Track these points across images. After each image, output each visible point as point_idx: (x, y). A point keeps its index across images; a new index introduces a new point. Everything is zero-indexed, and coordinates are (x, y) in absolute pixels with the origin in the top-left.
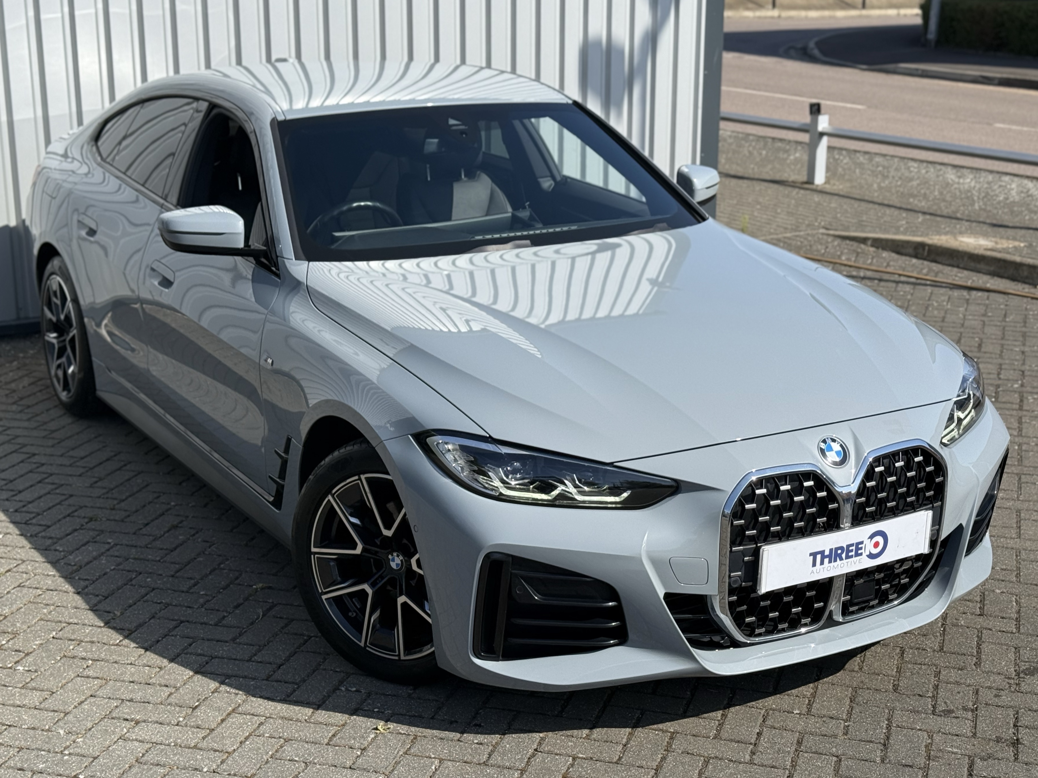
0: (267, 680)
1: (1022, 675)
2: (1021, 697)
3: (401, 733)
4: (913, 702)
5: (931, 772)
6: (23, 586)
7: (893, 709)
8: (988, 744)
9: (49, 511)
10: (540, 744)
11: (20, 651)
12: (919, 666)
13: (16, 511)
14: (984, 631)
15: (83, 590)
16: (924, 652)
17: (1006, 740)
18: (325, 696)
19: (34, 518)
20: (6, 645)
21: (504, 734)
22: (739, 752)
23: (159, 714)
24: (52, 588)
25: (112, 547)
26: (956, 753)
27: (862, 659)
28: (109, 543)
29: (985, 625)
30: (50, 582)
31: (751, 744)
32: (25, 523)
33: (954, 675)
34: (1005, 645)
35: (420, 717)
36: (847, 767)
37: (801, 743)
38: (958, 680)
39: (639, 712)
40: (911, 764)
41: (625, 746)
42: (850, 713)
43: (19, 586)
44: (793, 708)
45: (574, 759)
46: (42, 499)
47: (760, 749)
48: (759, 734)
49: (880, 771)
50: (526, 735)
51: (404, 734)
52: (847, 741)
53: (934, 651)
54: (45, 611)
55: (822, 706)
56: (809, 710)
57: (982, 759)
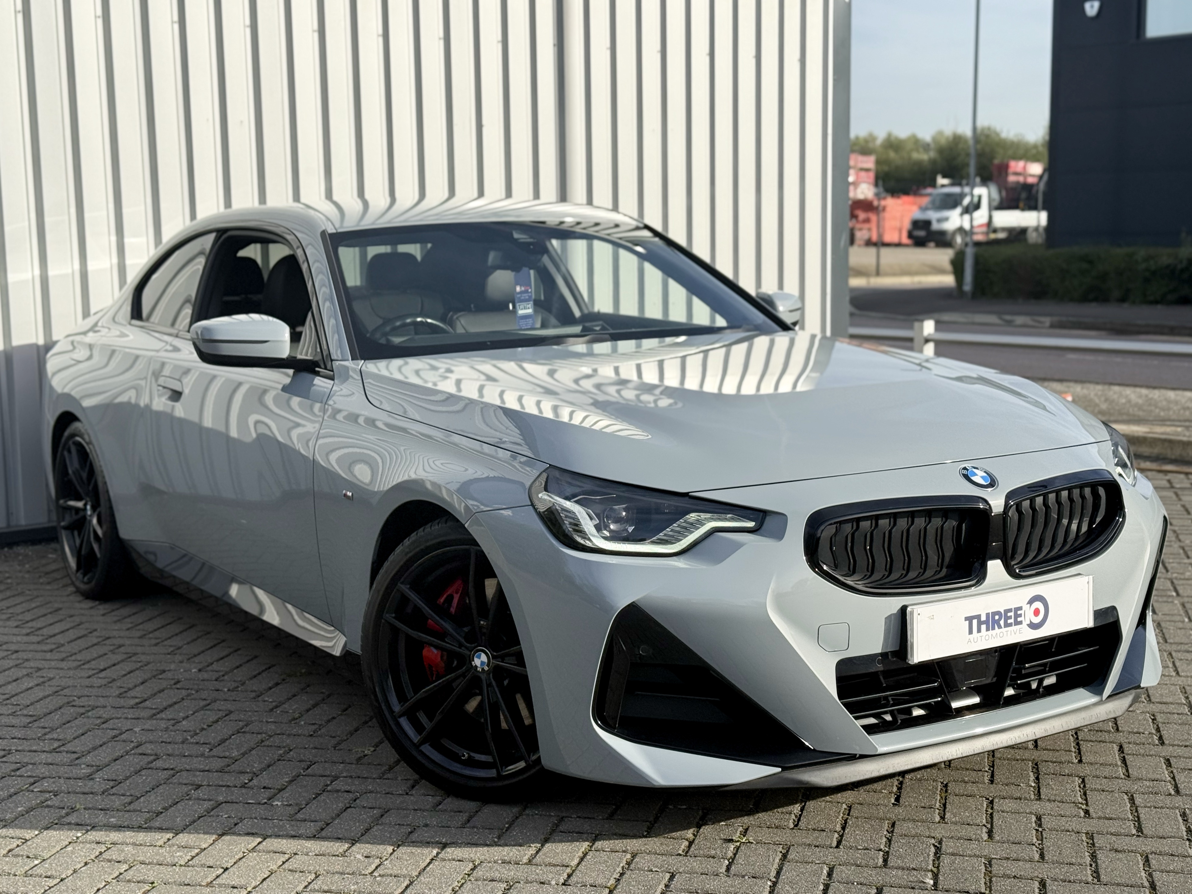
6: (244, 732)
9: (239, 669)
11: (270, 789)
13: (200, 670)
15: (314, 732)
19: (223, 676)
20: (251, 784)
23: (466, 835)
24: (278, 732)
25: (329, 696)
28: (322, 693)
30: (273, 727)
32: (216, 680)
43: (239, 732)
46: (226, 659)
54: (281, 752)
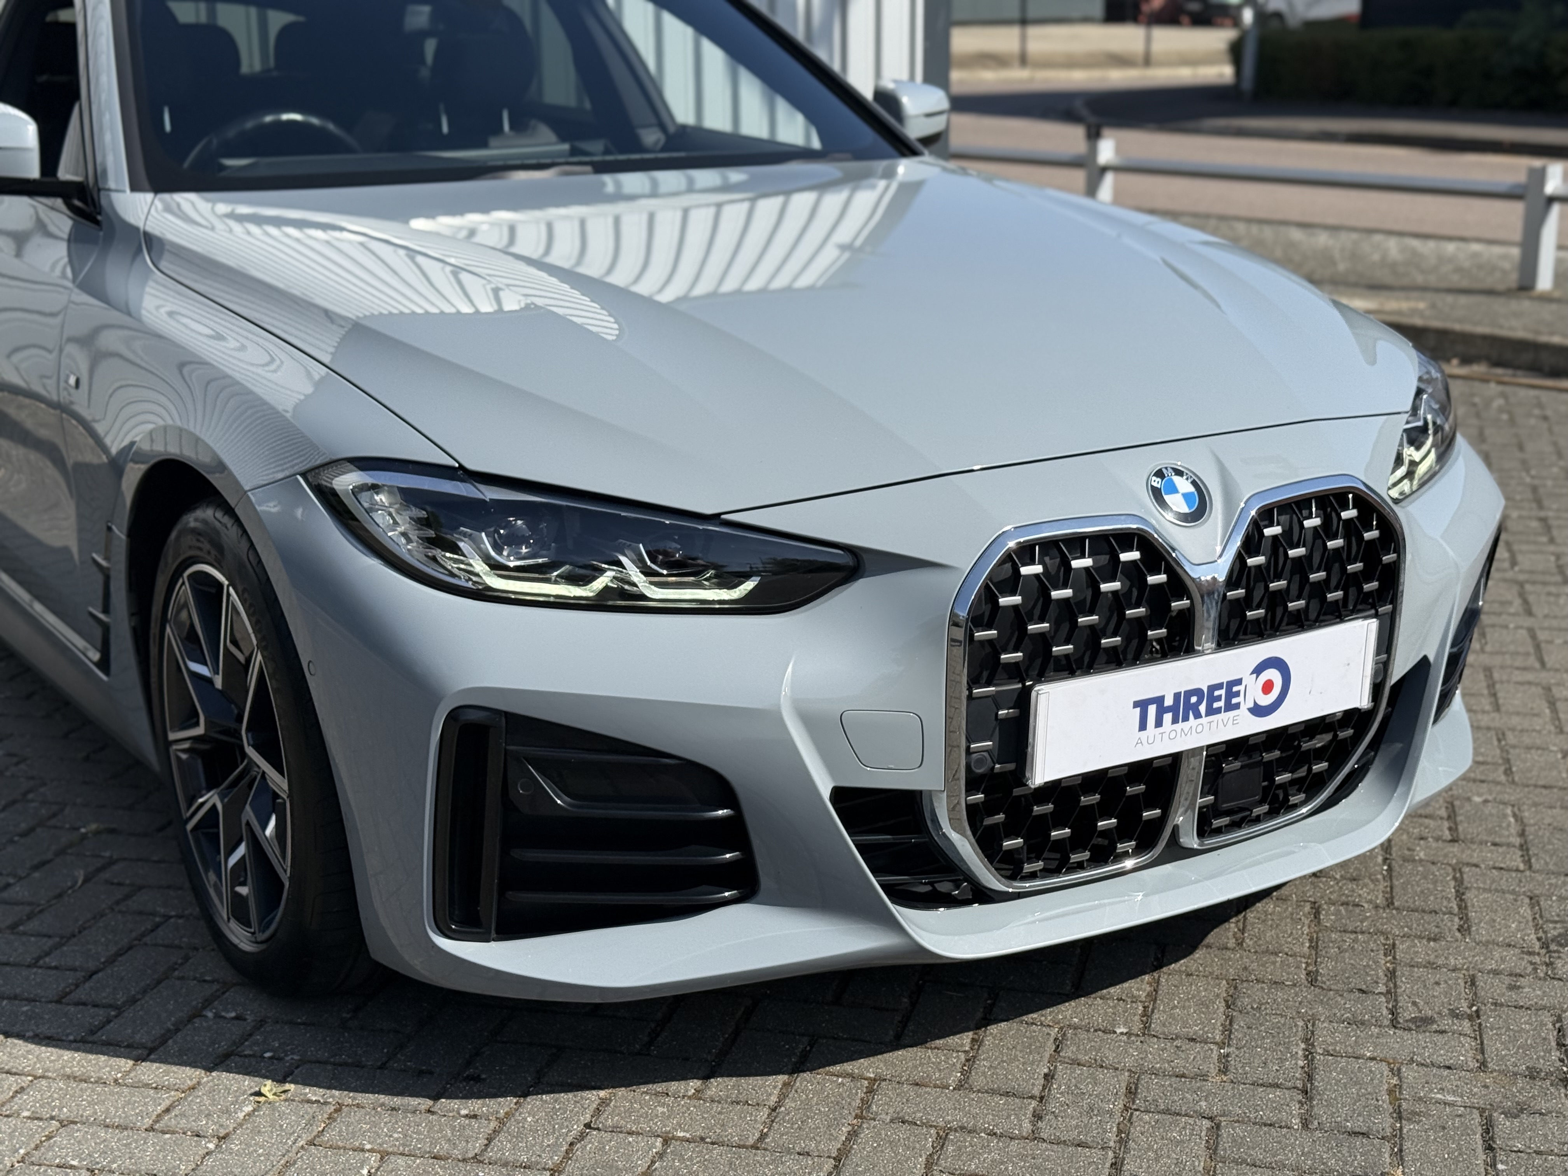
0: (58, 1002)
1: (1553, 947)
2: (1561, 988)
3: (309, 1101)
4: (1350, 1005)
5: (1407, 1145)
7: (1314, 1019)
8: (1515, 1084)
10: (598, 1112)
12: (1353, 936)
14: (1466, 869)
16: (1357, 910)
17: (1549, 1074)
18: (169, 1030)
21: (525, 1095)
22: (1009, 1116)
26: (1451, 1104)
27: (1241, 925)
29: (1465, 857)
31: (1032, 1097)
33: (1422, 950)
34: (1509, 892)
35: (359, 1065)
36: (1234, 1141)
37: (1135, 1093)
38: (1432, 958)
39: (805, 1039)
40: (1364, 1130)
41: (774, 1110)
42: (1228, 1031)
44: (1114, 1023)
45: (666, 1142)
47: (1052, 1106)
48: (1049, 1077)
49: (1302, 1146)
50: (570, 1095)
51: (317, 1102)
52: (1228, 1086)
53: (1377, 907)
55: (1172, 1016)
56: (1146, 1026)
57: (1507, 1114)
